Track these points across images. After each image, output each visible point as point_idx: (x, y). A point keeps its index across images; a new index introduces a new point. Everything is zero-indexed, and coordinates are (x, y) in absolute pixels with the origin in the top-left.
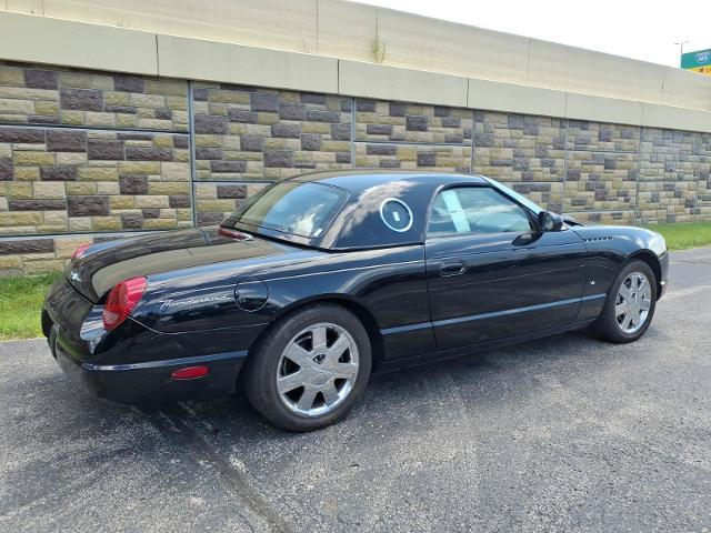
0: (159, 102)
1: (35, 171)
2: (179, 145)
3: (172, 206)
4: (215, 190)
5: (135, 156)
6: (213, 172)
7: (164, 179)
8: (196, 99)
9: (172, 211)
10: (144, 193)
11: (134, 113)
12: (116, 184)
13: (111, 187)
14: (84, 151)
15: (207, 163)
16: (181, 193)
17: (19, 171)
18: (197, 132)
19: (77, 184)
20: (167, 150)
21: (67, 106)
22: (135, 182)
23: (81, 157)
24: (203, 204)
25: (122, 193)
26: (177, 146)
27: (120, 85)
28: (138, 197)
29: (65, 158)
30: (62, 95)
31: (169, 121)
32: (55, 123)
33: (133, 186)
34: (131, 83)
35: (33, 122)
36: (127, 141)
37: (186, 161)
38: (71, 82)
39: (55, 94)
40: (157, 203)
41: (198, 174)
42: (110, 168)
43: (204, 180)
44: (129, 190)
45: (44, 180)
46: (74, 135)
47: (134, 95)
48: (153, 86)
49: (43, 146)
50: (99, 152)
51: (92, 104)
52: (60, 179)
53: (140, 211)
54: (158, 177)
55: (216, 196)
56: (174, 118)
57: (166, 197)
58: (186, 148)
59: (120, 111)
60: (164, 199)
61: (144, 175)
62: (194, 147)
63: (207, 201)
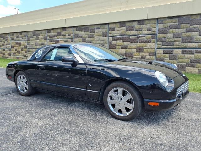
0: (148, 26)
1: (120, 47)
2: (153, 38)
3: (149, 56)
4: (163, 51)
5: (141, 42)
6: (163, 45)
7: (148, 48)
8: (159, 24)
9: (149, 57)
10: (142, 52)
11: (142, 30)
12: (136, 49)
13: (134, 50)
14: (129, 41)
15: (161, 43)
16: (152, 52)
17: (117, 47)
18: (158, 34)
19: (127, 49)
20: (149, 40)
21: (127, 31)
22: (140, 49)
23: (129, 43)
24: (158, 55)
25: (137, 52)
26: (152, 39)
27: (139, 23)
28: (141, 53)
29: (125, 43)
30: (126, 28)
31: (150, 31)
32: (124, 35)
33: (140, 50)
34: (142, 22)
35: (121, 35)
36: (139, 38)
37: (155, 43)
38: (128, 25)
39: (125, 28)
40: (145, 54)
41: (158, 46)
42: (135, 45)
43: (158, 48)
44: (138, 51)
45: (121, 49)
46: (127, 38)
47: (142, 25)
48: (147, 22)
49: (122, 41)
50: (133, 41)
51: (132, 29)
52: (124, 48)
53: (141, 57)
54: (146, 47)
55: (163, 53)
56: (152, 30)
57: (148, 53)
58: (155, 39)
59: (138, 30)
60: (147, 54)
61: (143, 47)
62: (157, 38)
63: (159, 55)
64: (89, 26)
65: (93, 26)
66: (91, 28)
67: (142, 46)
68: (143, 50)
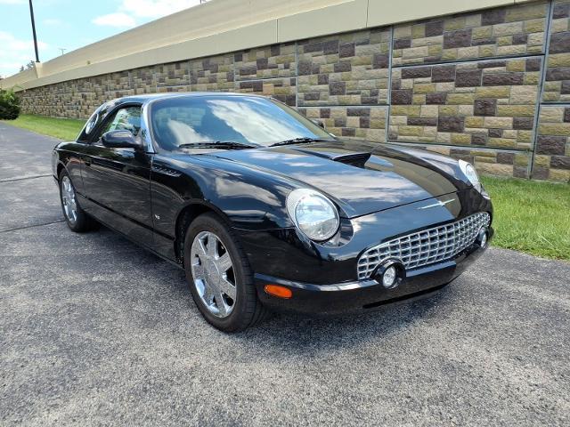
0: (516, 28)
1: (422, 97)
2: (532, 67)
3: (514, 128)
4: (562, 113)
5: (489, 82)
6: (563, 93)
7: (512, 101)
8: (555, 17)
9: (513, 132)
10: (492, 114)
11: (494, 43)
12: (472, 107)
13: (467, 109)
14: (452, 81)
15: (557, 84)
16: (525, 115)
17: (416, 98)
18: (550, 53)
19: (445, 107)
20: (518, 74)
21: (447, 46)
22: (486, 105)
23: (451, 85)
24: (544, 128)
25: (475, 114)
26: (528, 70)
27: (486, 20)
28: (487, 118)
29: (441, 87)
30: (445, 38)
31: (524, 46)
32: (438, 61)
33: (484, 108)
34: (495, 15)
35: (428, 61)
36: (485, 70)
37: (536, 83)
38: (451, 26)
39: (440, 38)
40: (501, 124)
41: (546, 95)
42: (470, 93)
43: (547, 103)
44: (480, 112)
45: (427, 104)
46: (447, 68)
47: (496, 26)
48: (513, 14)
49: (429, 79)
50: (465, 80)
51: (461, 40)
52: (436, 103)
53: (486, 130)
54: (506, 100)
55: (561, 120)
56: (530, 42)
57: (511, 119)
58: (538, 70)
59: (483, 43)
60: (509, 121)
61: (494, 99)
62: (545, 68)
63: (550, 125)
64: (337, 37)
65: (349, 36)
66: (343, 41)
67: (493, 97)
68: (495, 107)
